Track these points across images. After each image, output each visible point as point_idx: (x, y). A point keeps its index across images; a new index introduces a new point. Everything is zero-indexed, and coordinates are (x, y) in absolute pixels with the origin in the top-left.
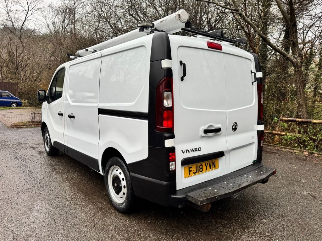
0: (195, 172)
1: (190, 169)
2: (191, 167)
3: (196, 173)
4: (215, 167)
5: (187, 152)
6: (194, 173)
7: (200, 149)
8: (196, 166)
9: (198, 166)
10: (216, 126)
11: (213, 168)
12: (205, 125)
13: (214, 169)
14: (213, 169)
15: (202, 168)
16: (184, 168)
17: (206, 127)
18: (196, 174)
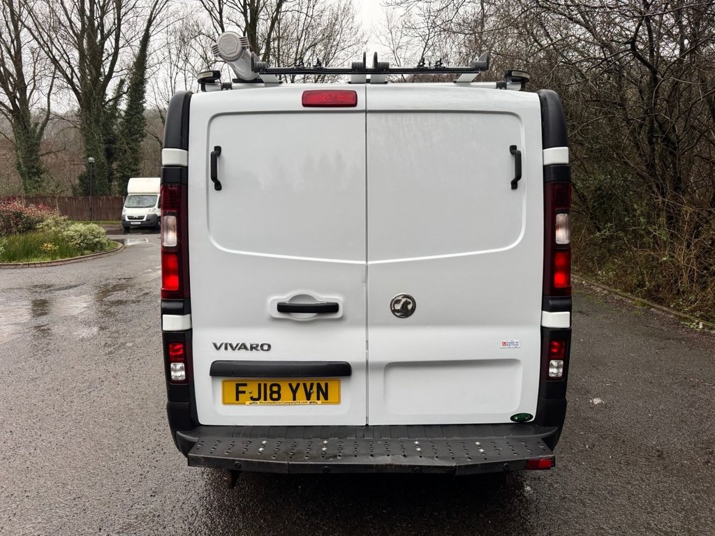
0: (256, 396)
1: (241, 389)
2: (245, 385)
3: (259, 399)
4: (326, 398)
5: (226, 348)
6: (252, 399)
7: (266, 347)
8: (260, 385)
9: (265, 385)
10: (323, 298)
11: (318, 399)
12: (283, 292)
13: (323, 403)
14: (319, 402)
15: (278, 392)
16: (223, 382)
17: (285, 298)
18: (258, 402)
